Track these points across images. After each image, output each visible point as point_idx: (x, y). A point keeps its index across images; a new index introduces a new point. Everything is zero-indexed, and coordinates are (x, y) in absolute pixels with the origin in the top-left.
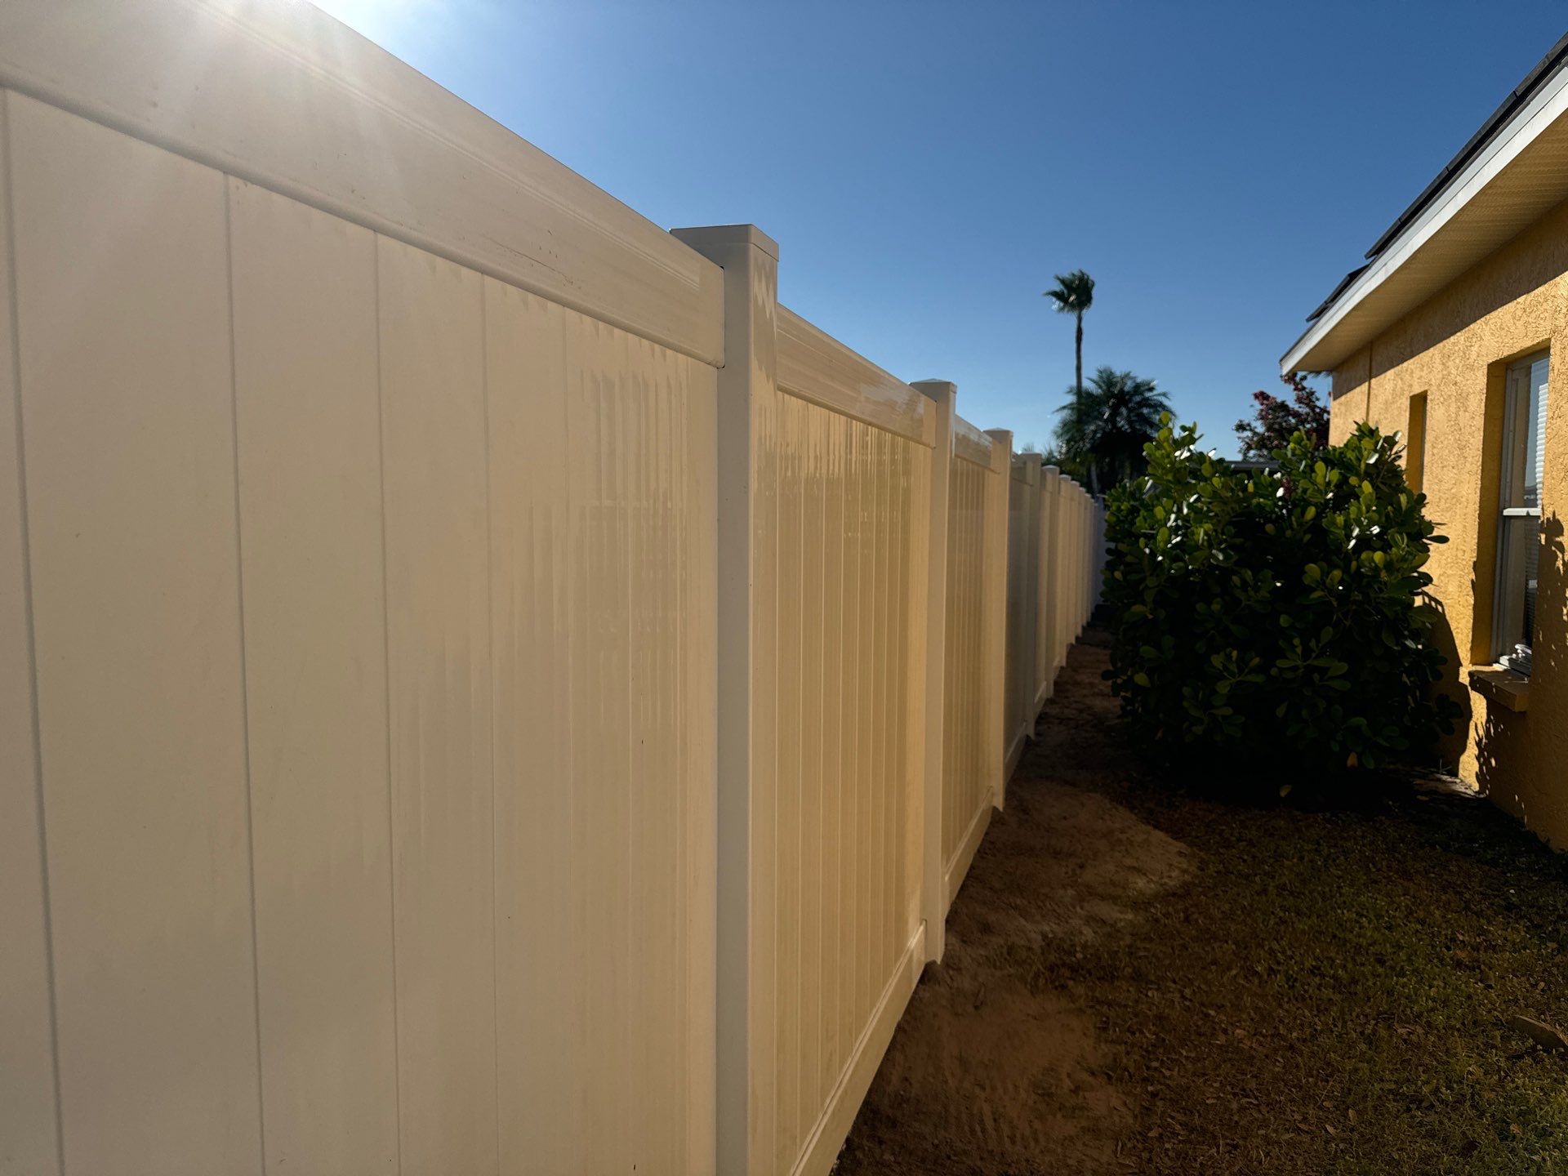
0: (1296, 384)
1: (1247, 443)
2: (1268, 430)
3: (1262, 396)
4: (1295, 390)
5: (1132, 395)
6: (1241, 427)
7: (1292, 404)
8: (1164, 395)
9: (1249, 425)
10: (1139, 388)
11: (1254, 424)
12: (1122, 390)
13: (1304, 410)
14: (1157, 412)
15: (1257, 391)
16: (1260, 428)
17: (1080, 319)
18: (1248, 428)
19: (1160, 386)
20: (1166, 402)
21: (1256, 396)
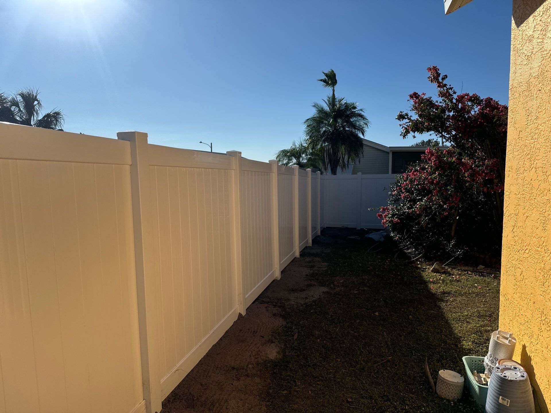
1: (406, 128)
2: (420, 116)
3: (415, 96)
4: (438, 87)
5: (345, 111)
6: (401, 117)
8: (361, 110)
9: (407, 115)
10: (348, 107)
11: (410, 113)
15: (412, 93)
16: (415, 116)
17: (334, 91)
18: (406, 117)
19: (359, 106)
20: (362, 113)
21: (411, 97)
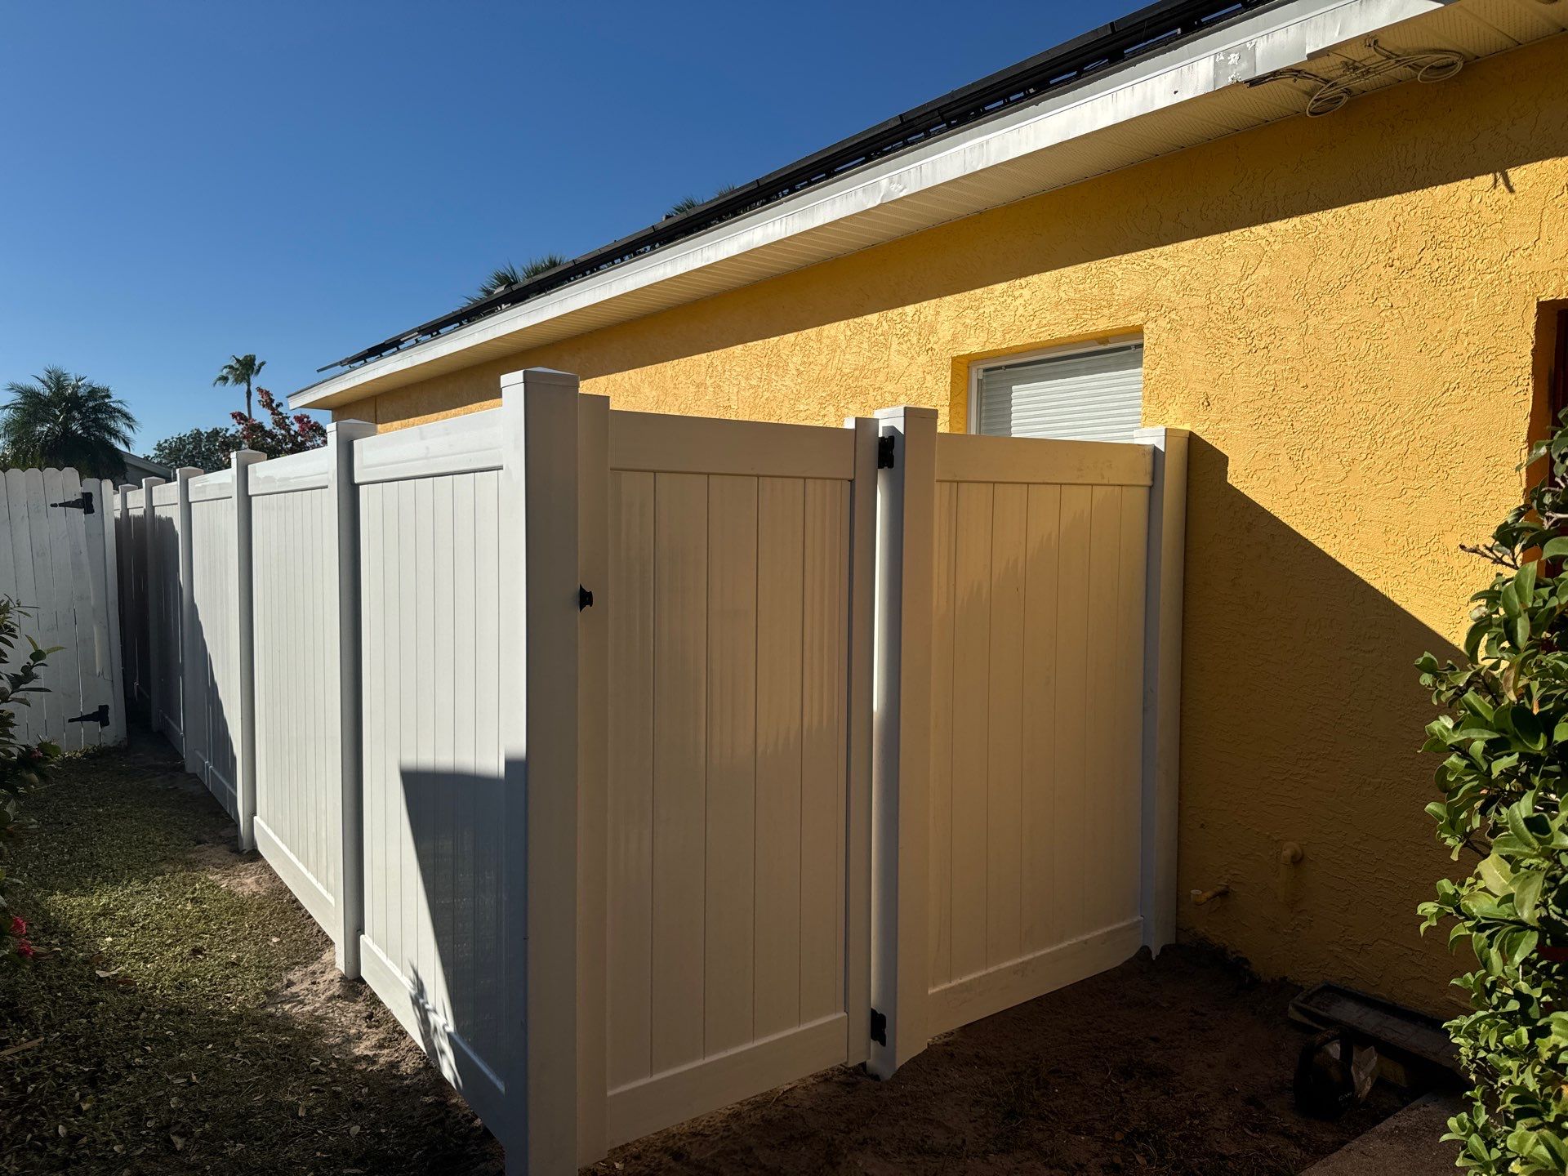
0: (273, 409)
3: (241, 417)
5: (86, 400)
7: (269, 425)
10: (93, 393)
12: (74, 394)
13: (278, 432)
14: (113, 418)
21: (236, 416)
